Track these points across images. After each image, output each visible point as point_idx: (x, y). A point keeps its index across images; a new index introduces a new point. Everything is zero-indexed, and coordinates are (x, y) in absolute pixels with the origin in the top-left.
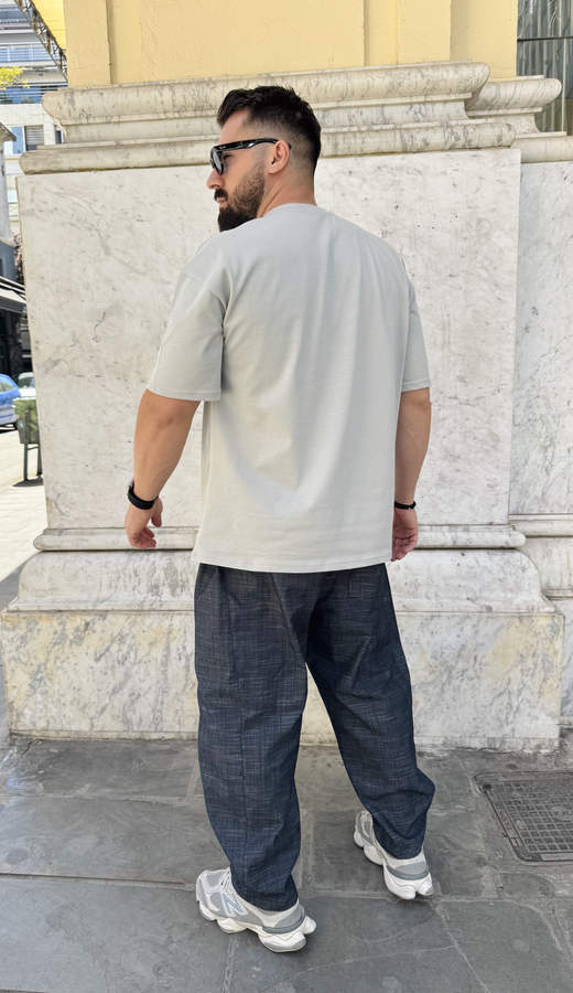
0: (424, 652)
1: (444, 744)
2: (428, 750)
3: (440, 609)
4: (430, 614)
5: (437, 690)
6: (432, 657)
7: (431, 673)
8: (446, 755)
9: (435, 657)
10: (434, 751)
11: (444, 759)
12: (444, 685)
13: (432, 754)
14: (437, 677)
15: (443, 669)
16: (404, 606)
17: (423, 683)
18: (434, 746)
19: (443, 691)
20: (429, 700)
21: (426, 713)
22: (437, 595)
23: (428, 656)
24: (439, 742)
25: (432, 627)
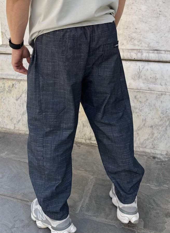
0: (157, 110)
1: (167, 154)
2: (158, 156)
3: (166, 91)
4: (161, 93)
5: (164, 128)
6: (161, 113)
7: (160, 121)
8: (166, 159)
9: (163, 113)
10: (161, 157)
11: (165, 161)
12: (167, 127)
13: (159, 159)
14: (164, 123)
15: (167, 119)
16: (149, 88)
17: (157, 125)
18: (161, 155)
19: (166, 129)
20: (160, 133)
21: (158, 139)
22: (166, 84)
23: (159, 112)
24: (164, 153)
25: (161, 99)
